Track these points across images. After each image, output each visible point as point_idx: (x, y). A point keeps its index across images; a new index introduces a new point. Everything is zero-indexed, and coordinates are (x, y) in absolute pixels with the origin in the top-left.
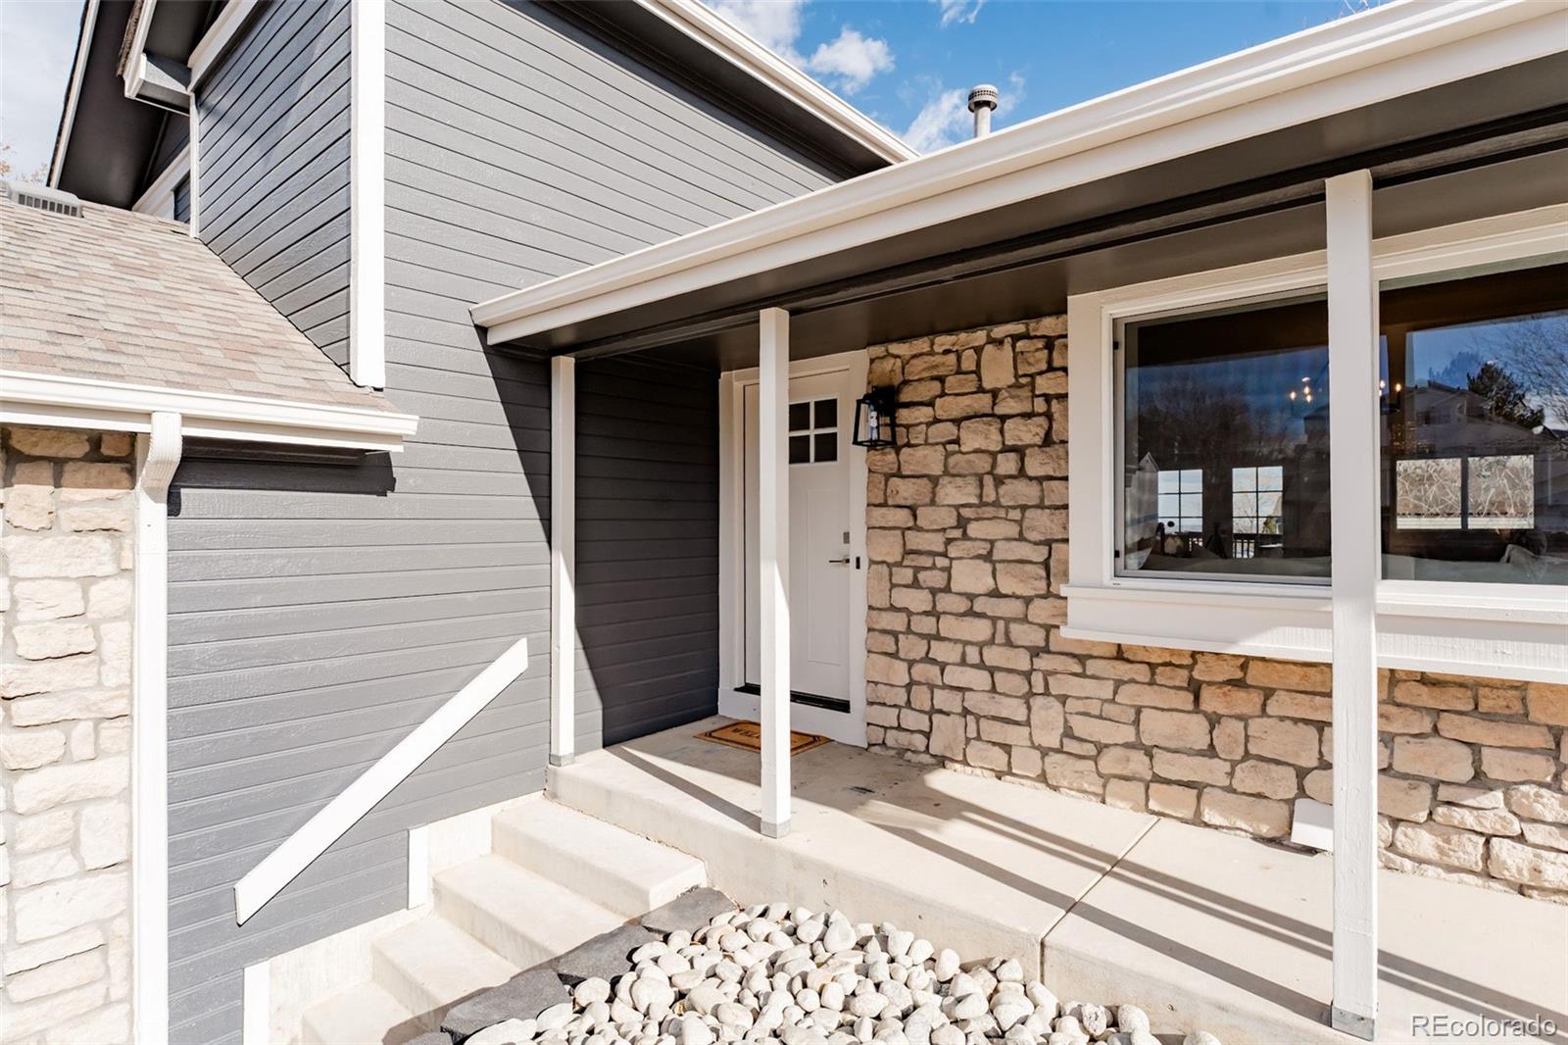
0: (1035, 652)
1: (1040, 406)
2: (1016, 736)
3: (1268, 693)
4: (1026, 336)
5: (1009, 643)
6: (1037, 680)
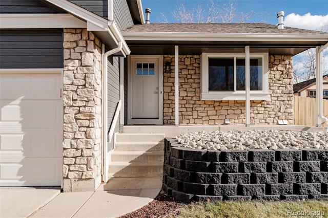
0: (193, 104)
1: (194, 68)
2: (190, 117)
3: (222, 106)
4: (192, 57)
5: (189, 104)
6: (194, 108)
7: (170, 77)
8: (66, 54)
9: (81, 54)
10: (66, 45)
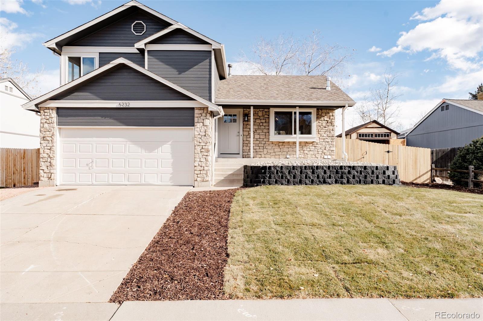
0: (264, 144)
1: (265, 118)
2: (262, 153)
3: (285, 146)
4: (263, 111)
5: (261, 143)
6: (264, 147)
7: (248, 125)
8: (196, 120)
9: (203, 120)
10: (196, 115)
